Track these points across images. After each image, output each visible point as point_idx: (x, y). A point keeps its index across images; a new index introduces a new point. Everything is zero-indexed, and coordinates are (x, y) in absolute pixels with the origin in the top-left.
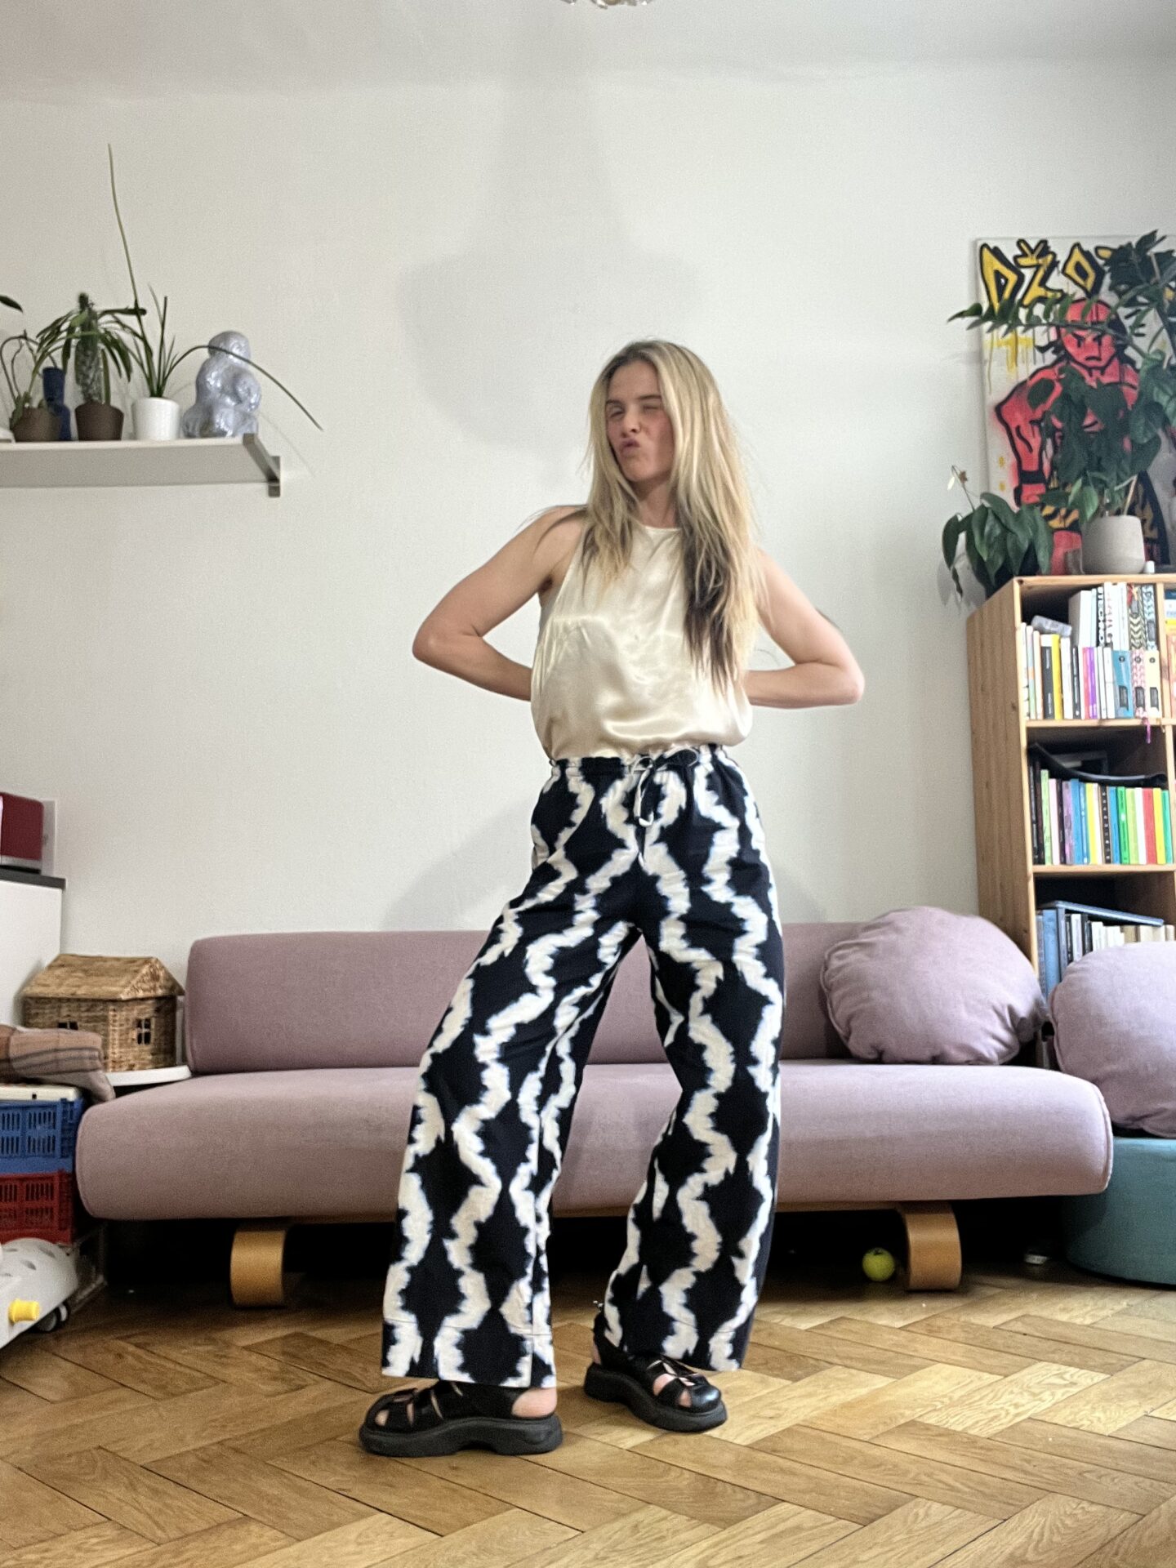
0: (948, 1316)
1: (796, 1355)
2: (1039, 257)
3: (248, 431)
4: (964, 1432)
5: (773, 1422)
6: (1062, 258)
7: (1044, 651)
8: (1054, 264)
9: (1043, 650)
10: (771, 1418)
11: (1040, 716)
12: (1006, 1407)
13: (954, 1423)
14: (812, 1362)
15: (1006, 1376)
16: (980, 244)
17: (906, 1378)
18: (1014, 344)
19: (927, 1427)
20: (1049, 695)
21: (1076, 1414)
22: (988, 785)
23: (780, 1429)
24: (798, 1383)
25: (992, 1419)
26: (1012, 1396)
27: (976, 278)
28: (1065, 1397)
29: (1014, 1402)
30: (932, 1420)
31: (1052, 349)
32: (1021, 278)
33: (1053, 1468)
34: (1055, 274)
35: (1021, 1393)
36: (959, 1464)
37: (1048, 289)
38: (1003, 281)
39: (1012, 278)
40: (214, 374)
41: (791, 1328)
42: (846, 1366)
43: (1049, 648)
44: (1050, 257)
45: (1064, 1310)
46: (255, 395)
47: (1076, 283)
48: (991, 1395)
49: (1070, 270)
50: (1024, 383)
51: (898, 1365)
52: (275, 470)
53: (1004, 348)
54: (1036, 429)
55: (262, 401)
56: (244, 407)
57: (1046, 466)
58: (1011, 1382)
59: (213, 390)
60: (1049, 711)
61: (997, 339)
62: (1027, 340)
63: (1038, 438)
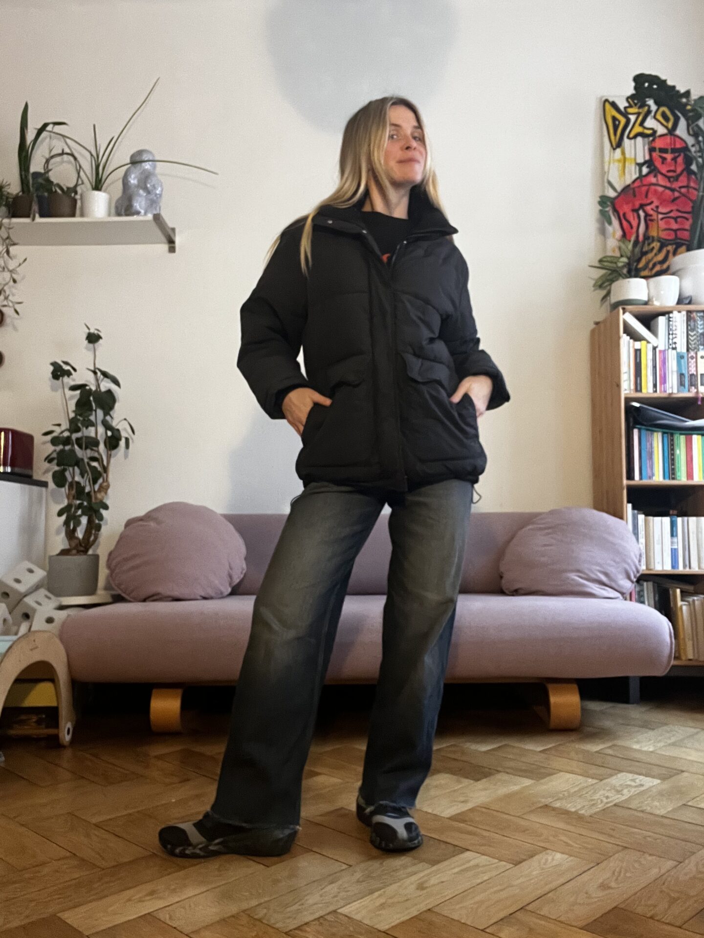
0: (567, 744)
1: (479, 766)
2: (639, 108)
3: (155, 212)
4: (576, 812)
5: (462, 804)
6: (654, 108)
7: (638, 352)
8: (649, 112)
9: (636, 350)
10: (463, 802)
11: (632, 392)
12: (602, 797)
13: (569, 807)
14: (487, 770)
15: (601, 780)
16: (604, 99)
17: (542, 781)
18: (623, 161)
19: (554, 809)
20: (639, 378)
21: (642, 802)
22: (600, 432)
23: (466, 809)
24: (479, 782)
25: (593, 805)
26: (605, 792)
27: (601, 121)
28: (636, 793)
29: (606, 795)
30: (558, 805)
31: (646, 165)
32: (628, 121)
33: (627, 834)
34: (649, 118)
35: (610, 790)
36: (572, 830)
37: (645, 128)
38: (617, 123)
39: (623, 121)
40: (133, 176)
41: (476, 750)
42: (508, 773)
43: (640, 350)
44: (647, 108)
45: (638, 742)
46: (159, 189)
47: (662, 124)
48: (592, 791)
49: (659, 116)
50: (629, 186)
51: (537, 773)
52: (172, 235)
53: (617, 164)
54: (636, 215)
55: (163, 192)
56: (152, 196)
57: (641, 238)
58: (604, 784)
59: (133, 186)
60: (638, 387)
61: (613, 160)
62: (631, 159)
63: (637, 220)
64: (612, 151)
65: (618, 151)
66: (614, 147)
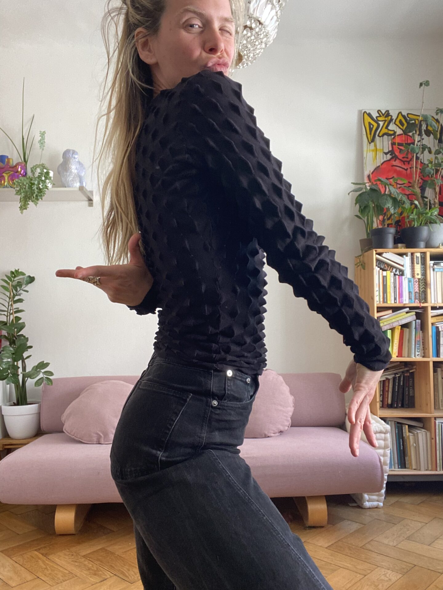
2: (385, 117)
6: (394, 118)
8: (391, 120)
9: (384, 277)
11: (381, 303)
16: (363, 111)
18: (375, 151)
20: (385, 294)
27: (361, 123)
31: (390, 153)
32: (379, 125)
34: (391, 124)
37: (389, 130)
38: (372, 126)
39: (375, 125)
43: (386, 277)
44: (390, 117)
47: (400, 128)
49: (397, 123)
50: (379, 166)
52: (91, 196)
53: (371, 153)
60: (385, 300)
61: (369, 149)
62: (380, 149)
63: (384, 189)
64: (368, 143)
65: (373, 144)
66: (370, 142)
